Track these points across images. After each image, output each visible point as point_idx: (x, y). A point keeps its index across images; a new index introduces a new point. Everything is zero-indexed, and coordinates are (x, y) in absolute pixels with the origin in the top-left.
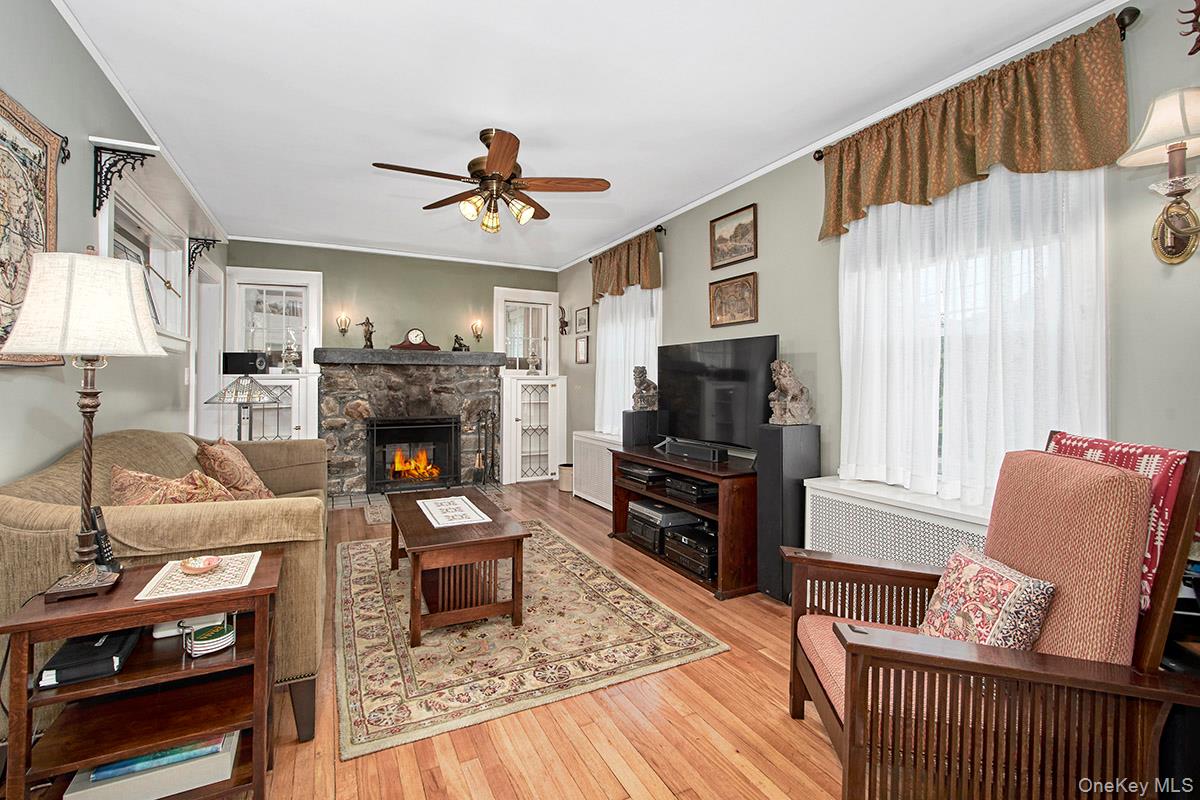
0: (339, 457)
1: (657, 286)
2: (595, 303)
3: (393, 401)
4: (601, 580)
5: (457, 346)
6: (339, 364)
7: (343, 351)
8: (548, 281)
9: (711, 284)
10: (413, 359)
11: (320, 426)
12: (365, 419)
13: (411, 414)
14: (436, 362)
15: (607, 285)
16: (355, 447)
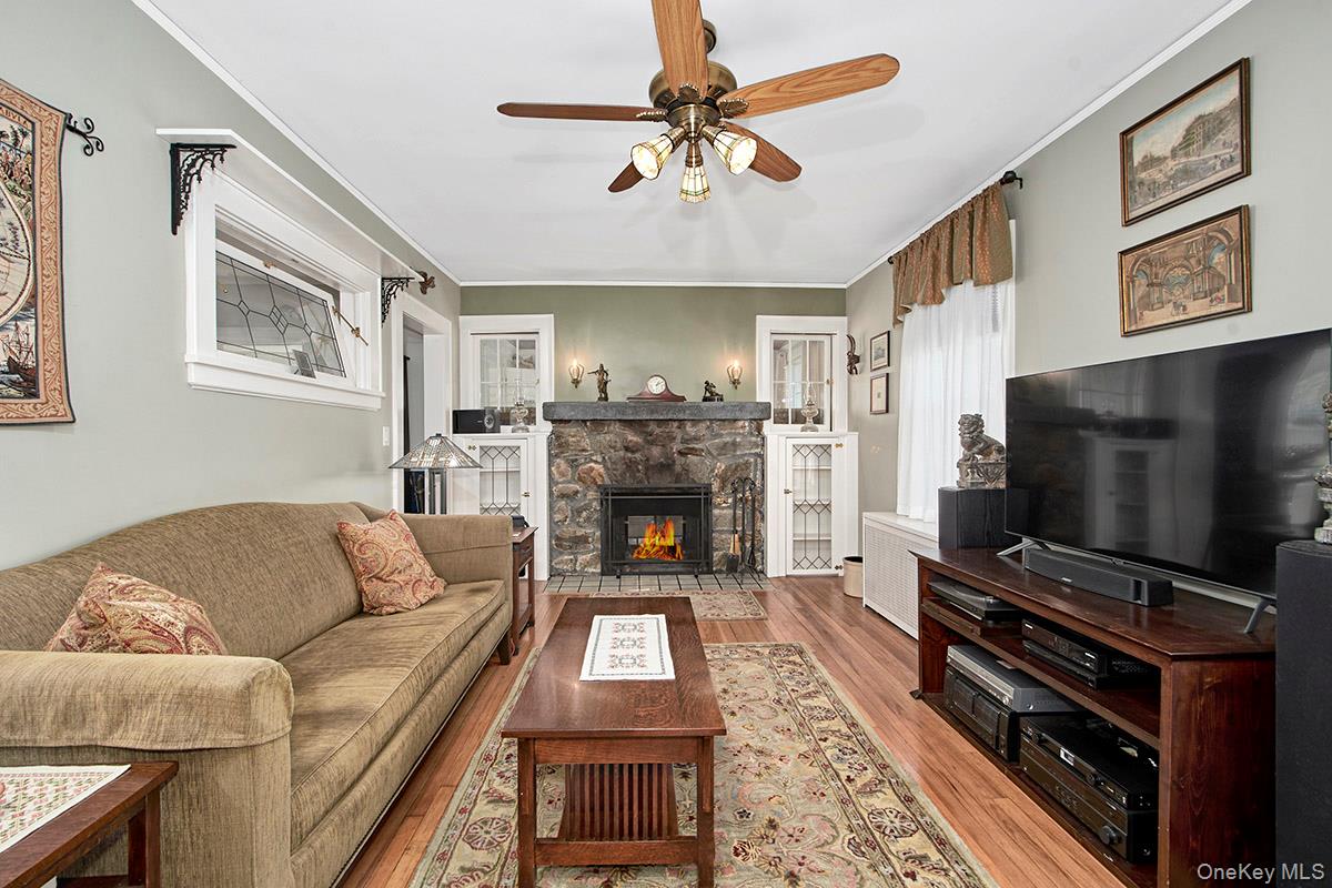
0: (569, 530)
1: (1006, 276)
2: (897, 322)
3: (630, 465)
4: (885, 800)
5: (708, 395)
6: (570, 421)
7: (574, 406)
8: (832, 302)
9: (1123, 253)
10: (652, 412)
11: (551, 493)
12: (599, 486)
13: (651, 481)
14: (681, 416)
15: (916, 290)
16: (588, 519)
